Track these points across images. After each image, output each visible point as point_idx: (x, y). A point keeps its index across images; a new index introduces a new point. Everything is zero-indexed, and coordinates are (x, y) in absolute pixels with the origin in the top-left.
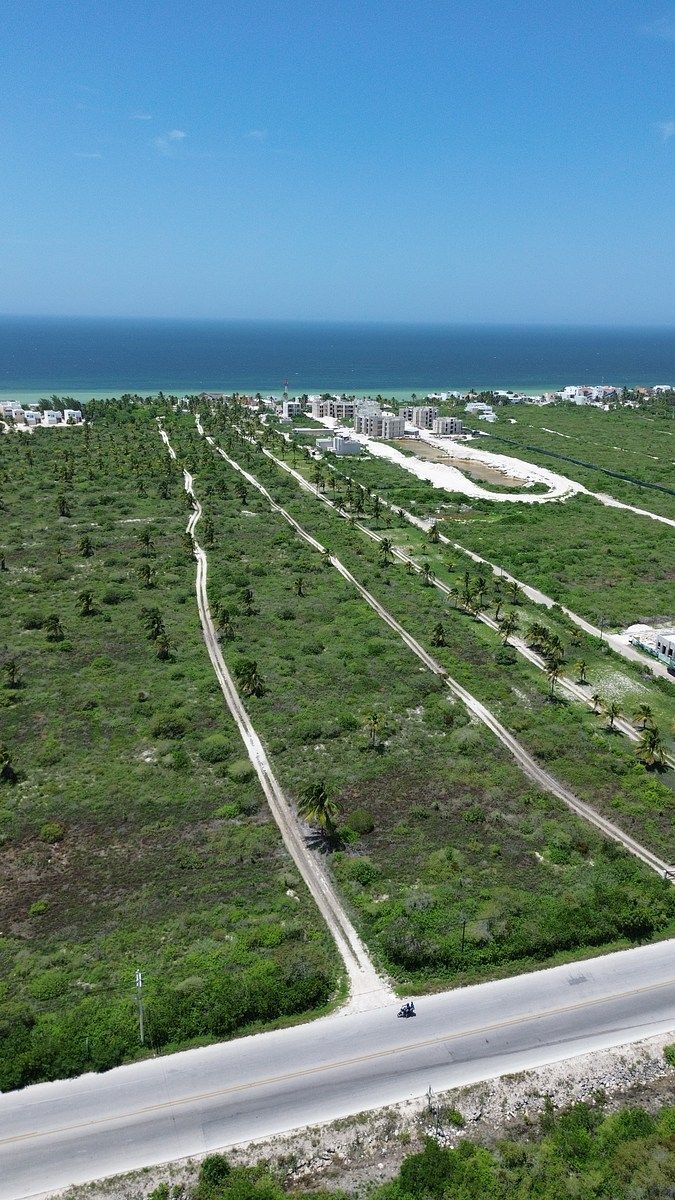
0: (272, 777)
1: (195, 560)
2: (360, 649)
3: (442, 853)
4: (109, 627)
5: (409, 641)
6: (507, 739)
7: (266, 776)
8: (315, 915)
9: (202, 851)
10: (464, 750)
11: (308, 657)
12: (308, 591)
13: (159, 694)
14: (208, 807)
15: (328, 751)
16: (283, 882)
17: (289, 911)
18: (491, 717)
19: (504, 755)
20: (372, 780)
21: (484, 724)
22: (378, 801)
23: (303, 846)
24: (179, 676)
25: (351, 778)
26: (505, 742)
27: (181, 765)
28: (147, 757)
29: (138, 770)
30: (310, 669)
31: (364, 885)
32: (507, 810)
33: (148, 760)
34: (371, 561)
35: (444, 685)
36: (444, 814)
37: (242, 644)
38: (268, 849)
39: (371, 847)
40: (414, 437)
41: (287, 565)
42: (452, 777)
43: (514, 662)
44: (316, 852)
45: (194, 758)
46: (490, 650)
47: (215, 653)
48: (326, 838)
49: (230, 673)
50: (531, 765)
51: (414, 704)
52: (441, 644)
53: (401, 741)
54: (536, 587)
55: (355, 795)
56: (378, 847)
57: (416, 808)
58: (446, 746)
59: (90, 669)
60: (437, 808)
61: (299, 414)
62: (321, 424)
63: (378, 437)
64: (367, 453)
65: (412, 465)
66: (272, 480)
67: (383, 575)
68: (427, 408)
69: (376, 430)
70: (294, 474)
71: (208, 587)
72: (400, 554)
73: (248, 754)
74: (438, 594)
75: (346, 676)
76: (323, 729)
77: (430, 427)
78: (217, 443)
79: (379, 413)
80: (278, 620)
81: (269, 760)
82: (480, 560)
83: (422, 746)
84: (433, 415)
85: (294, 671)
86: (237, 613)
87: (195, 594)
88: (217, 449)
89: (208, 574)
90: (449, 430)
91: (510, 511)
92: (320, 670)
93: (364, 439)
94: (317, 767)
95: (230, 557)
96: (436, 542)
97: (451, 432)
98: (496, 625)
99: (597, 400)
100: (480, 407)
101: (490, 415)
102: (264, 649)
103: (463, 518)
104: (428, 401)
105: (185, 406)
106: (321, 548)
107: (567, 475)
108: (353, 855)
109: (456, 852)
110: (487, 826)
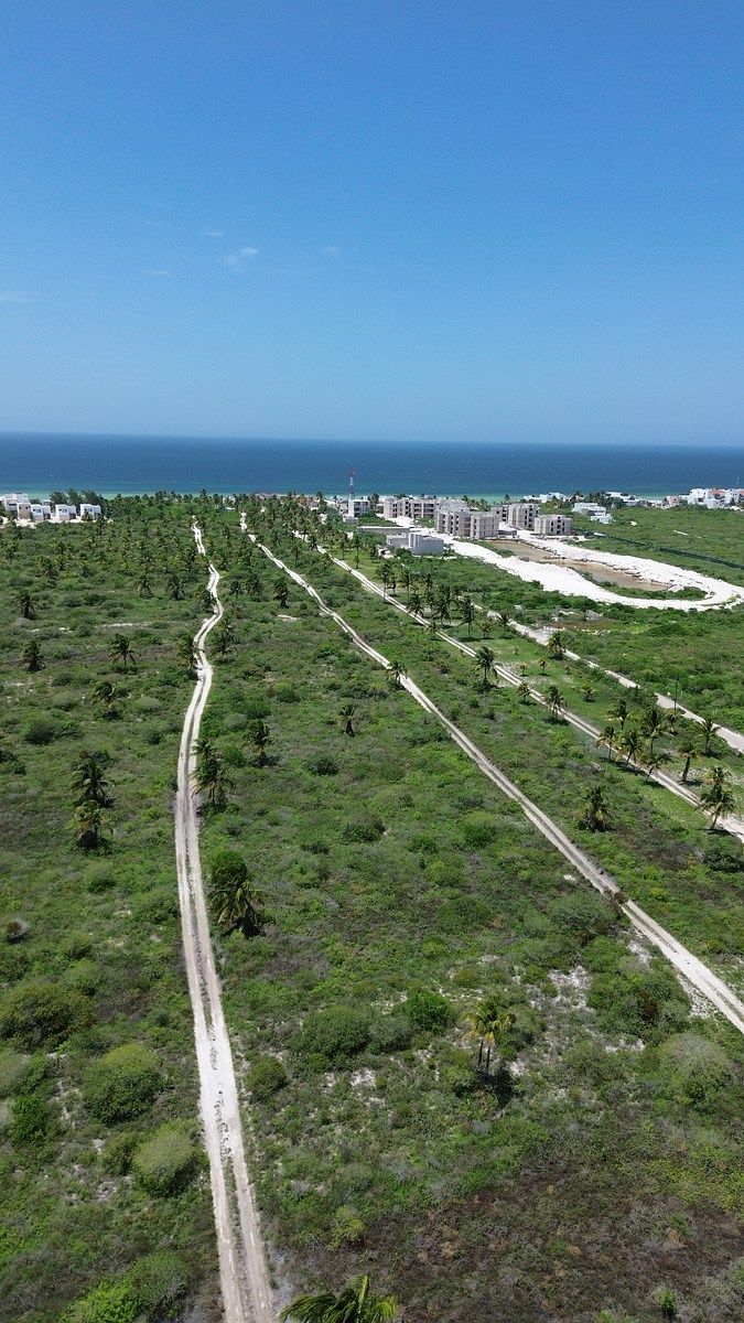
0: (242, 1175)
1: (194, 677)
2: (450, 833)
4: (16, 782)
5: (536, 817)
7: (230, 1168)
10: (697, 1098)
11: (355, 847)
12: (364, 727)
13: (53, 924)
14: (58, 1285)
15: (382, 1089)
20: (487, 1192)
21: (720, 1016)
22: (509, 1275)
25: (436, 1186)
27: (32, 1131)
30: (355, 874)
34: (463, 683)
35: (621, 916)
37: (236, 820)
40: (510, 537)
41: (333, 687)
42: (686, 1185)
46: (689, 839)
47: (187, 838)
49: (204, 878)
51: (564, 962)
52: (599, 826)
53: (548, 1062)
55: (448, 1249)
61: (368, 514)
62: (395, 524)
63: (466, 537)
64: (451, 552)
65: (512, 565)
66: (325, 580)
67: (482, 703)
68: (526, 506)
69: (464, 530)
70: (355, 573)
71: (204, 719)
72: (507, 675)
73: (197, 1096)
74: (576, 736)
75: (424, 890)
76: (372, 1030)
77: (530, 528)
78: (261, 539)
79: (466, 509)
80: (308, 775)
81: (242, 1117)
82: (634, 685)
83: (599, 1080)
84: (534, 513)
85: (324, 875)
86: (238, 761)
87: (181, 730)
88: (259, 545)
89: (208, 697)
90: (556, 530)
91: (659, 620)
92: (375, 876)
93: (447, 539)
94: (353, 1144)
95: (248, 674)
96: (559, 657)
97: (558, 533)
98: (685, 791)
99: (732, 503)
100: (590, 509)
101: (603, 517)
102: (275, 830)
103: (594, 627)
104: (524, 501)
105: (230, 503)
106: (386, 663)
107: (724, 579)
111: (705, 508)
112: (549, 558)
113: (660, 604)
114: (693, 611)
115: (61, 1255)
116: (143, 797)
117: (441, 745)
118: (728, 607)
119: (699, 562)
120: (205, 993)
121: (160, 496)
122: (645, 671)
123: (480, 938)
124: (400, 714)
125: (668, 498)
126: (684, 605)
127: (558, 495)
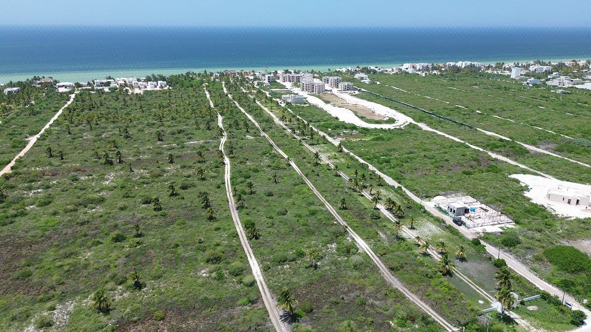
0: (264, 283)
1: (224, 164)
2: (305, 212)
3: (345, 323)
4: (183, 202)
5: (329, 207)
6: (376, 260)
7: (261, 283)
9: (231, 323)
10: (356, 267)
11: (280, 217)
12: (279, 180)
13: (208, 239)
14: (234, 300)
15: (290, 268)
18: (369, 248)
19: (375, 269)
20: (312, 284)
21: (365, 252)
22: (315, 295)
23: (279, 320)
25: (302, 283)
26: (375, 262)
27: (220, 278)
28: (204, 273)
29: (200, 281)
30: (281, 224)
32: (376, 299)
33: (204, 275)
34: (310, 163)
35: (346, 231)
36: (347, 301)
37: (248, 211)
38: (262, 322)
39: (312, 320)
40: (329, 92)
41: (269, 166)
42: (350, 281)
43: (380, 218)
44: (286, 323)
45: (226, 274)
46: (367, 211)
47: (235, 215)
48: (290, 316)
49: (243, 226)
50: (388, 274)
51: (331, 242)
52: (345, 208)
53: (325, 262)
54: (390, 176)
55: (304, 292)
56: (315, 320)
57: (333, 299)
58: (347, 265)
59: (175, 226)
60: (343, 299)
61: (273, 81)
63: (312, 93)
64: (307, 102)
67: (315, 169)
68: (336, 78)
69: (311, 89)
70: (271, 114)
71: (231, 179)
72: (324, 159)
73: (252, 271)
74: (343, 180)
75: (298, 227)
76: (288, 257)
77: (337, 87)
78: (233, 98)
80: (265, 196)
81: (262, 274)
84: (339, 81)
85: (273, 224)
86: (245, 193)
87: (225, 183)
88: (233, 101)
89: (230, 171)
90: (347, 88)
91: (377, 134)
92: (286, 224)
93: (305, 94)
94: (285, 277)
95: (241, 162)
96: (341, 151)
97: (348, 90)
98: (370, 197)
99: (419, 70)
100: (362, 76)
101: (367, 80)
102: (259, 213)
103: (354, 138)
105: (217, 78)
106: (285, 156)
107: (404, 113)
108: (303, 324)
109: (352, 322)
110: (367, 308)
111: (408, 73)
112: (343, 105)
113: (378, 126)
114: (389, 130)
117: (303, 185)
118: (402, 127)
120: (249, 252)
123: (312, 238)
124: (290, 175)
126: (387, 126)
127: (350, 68)
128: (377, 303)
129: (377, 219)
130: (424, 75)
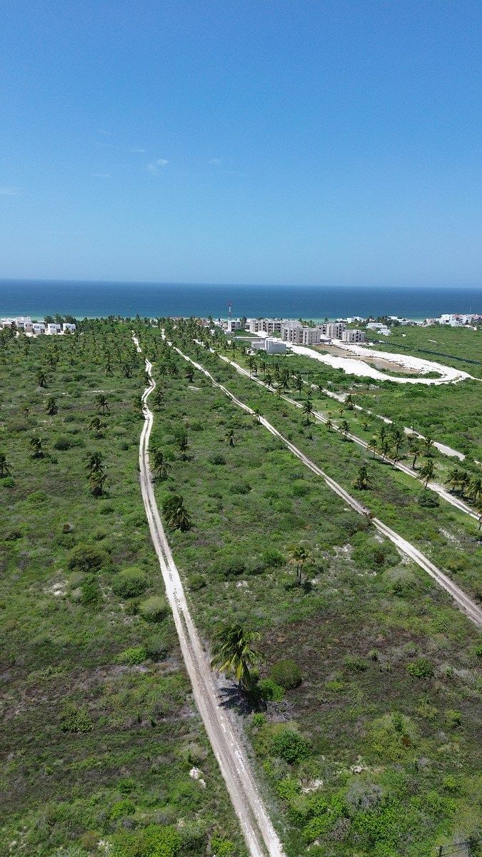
0: (188, 616)
1: (143, 418)
2: (286, 490)
3: (388, 720)
4: (53, 467)
5: (332, 484)
6: (442, 580)
7: (182, 615)
8: (224, 811)
9: (94, 706)
10: (398, 591)
11: (235, 496)
12: (239, 442)
13: (85, 527)
14: (111, 649)
15: (251, 588)
16: (186, 758)
17: (190, 803)
18: (423, 558)
19: (441, 598)
20: (299, 623)
21: (416, 564)
22: (306, 648)
23: (216, 702)
24: (108, 511)
25: (276, 619)
26: (442, 584)
27: (91, 599)
28: (57, 590)
29: (42, 604)
30: (236, 507)
31: (290, 762)
32: (457, 662)
33: (57, 593)
34: (295, 422)
35: (370, 525)
36: (384, 666)
37: (173, 484)
38: (173, 706)
39: (298, 707)
40: (327, 343)
41: (222, 423)
42: (389, 621)
43: (438, 505)
44: (231, 711)
45: (106, 592)
46: (411, 493)
47: (148, 493)
48: (244, 694)
49: (159, 509)
50: (474, 610)
51: (341, 541)
52: (364, 487)
53: (330, 579)
55: (280, 640)
56: (308, 707)
57: (351, 658)
58: (379, 586)
59: (25, 502)
60: (375, 658)
61: (240, 329)
62: (257, 336)
63: (300, 343)
64: (291, 352)
65: (327, 359)
66: (215, 367)
67: (305, 431)
68: (338, 324)
69: (299, 338)
70: (232, 363)
71: (151, 438)
72: (320, 417)
73: (165, 590)
74: (357, 447)
75: (272, 514)
76: (246, 565)
77: (340, 338)
78: (175, 344)
79: (300, 326)
80: (210, 465)
81: (186, 597)
82: (391, 422)
83: (353, 585)
84: (342, 329)
85: (221, 508)
86: (173, 459)
87: (139, 444)
88: (174, 348)
89: (152, 428)
90: (356, 339)
91: (412, 389)
92: (246, 508)
93: (289, 344)
94: (238, 605)
95: (173, 416)
96: (351, 408)
97: (357, 341)
98: (414, 473)
99: (467, 323)
100: (378, 326)
101: (386, 331)
102: (194, 489)
103: (373, 393)
104: (337, 322)
105: (154, 323)
106: (251, 411)
107: (454, 367)
108: (276, 718)
109: (406, 719)
110: (438, 684)
111: (449, 326)
112: (350, 355)
113: (413, 381)
114: (432, 385)
115: (111, 640)
116: (123, 474)
117: (282, 451)
118: (454, 382)
119: (440, 358)
120: (164, 554)
121: (111, 318)
122: (399, 415)
123: (300, 533)
124: (260, 436)
125: (427, 320)
126: (428, 381)
127: (358, 318)
128: (463, 673)
129: (433, 507)
130: (475, 329)
